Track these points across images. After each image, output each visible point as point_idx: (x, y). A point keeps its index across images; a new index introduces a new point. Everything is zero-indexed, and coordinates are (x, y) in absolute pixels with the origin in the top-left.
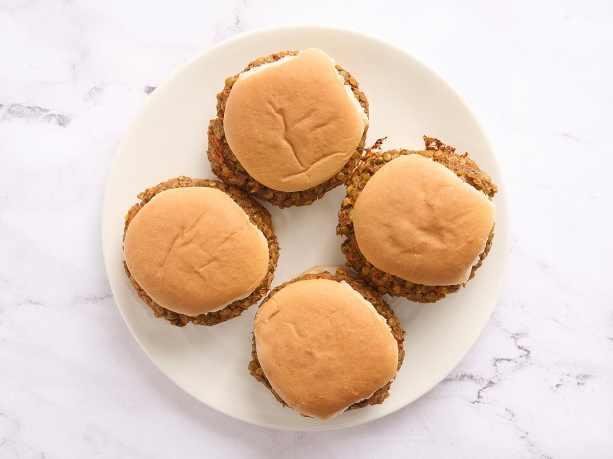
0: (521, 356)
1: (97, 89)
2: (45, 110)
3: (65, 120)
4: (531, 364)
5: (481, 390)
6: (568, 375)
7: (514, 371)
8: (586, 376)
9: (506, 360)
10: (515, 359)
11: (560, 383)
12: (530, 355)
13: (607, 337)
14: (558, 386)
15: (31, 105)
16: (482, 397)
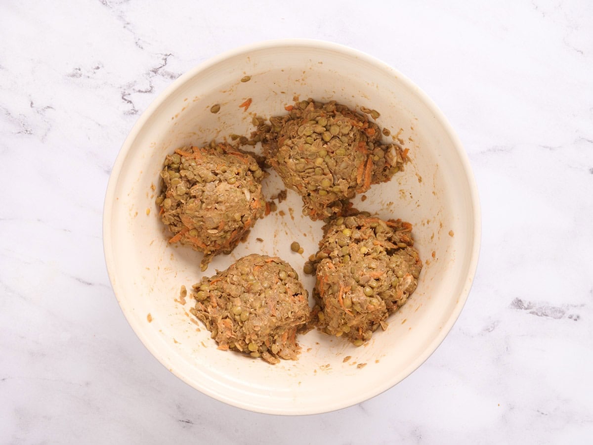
0: (129, 94)
1: (488, 330)
2: (532, 313)
3: (516, 304)
4: (121, 88)
5: (164, 65)
6: (89, 77)
7: (135, 82)
8: (73, 76)
9: (142, 92)
10: (134, 92)
11: (96, 71)
12: (122, 95)
13: (55, 110)
14: (98, 68)
15: (544, 318)
16: (163, 59)
